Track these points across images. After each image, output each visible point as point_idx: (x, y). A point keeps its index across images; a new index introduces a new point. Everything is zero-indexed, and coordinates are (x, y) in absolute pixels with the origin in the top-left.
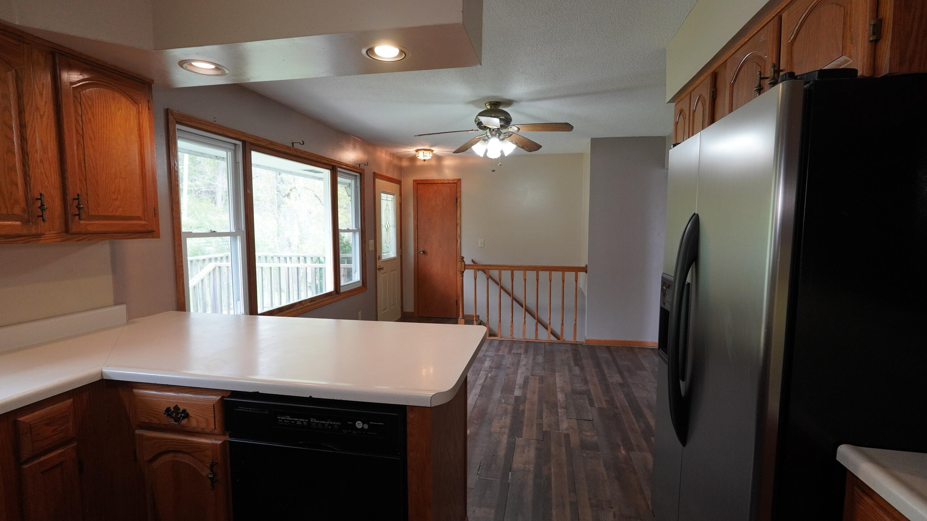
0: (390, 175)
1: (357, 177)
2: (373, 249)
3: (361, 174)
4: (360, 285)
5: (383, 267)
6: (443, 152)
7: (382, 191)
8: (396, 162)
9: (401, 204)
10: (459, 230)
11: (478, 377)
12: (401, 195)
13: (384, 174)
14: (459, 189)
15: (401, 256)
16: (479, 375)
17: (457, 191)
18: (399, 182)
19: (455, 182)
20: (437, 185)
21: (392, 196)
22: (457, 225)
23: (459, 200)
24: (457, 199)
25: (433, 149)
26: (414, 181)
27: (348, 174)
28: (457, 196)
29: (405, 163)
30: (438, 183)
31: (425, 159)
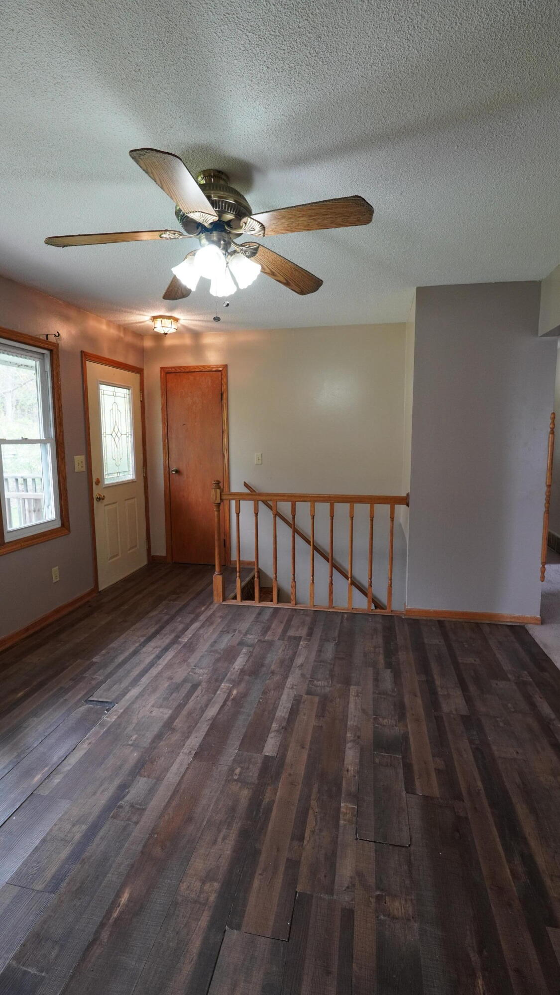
0: (120, 359)
1: (45, 355)
2: (84, 469)
3: (51, 351)
4: (58, 525)
5: (104, 496)
6: (197, 323)
7: (100, 381)
8: (129, 339)
9: (142, 402)
10: (225, 440)
11: (213, 698)
12: (142, 389)
13: (106, 354)
14: (225, 380)
15: (145, 478)
16: (215, 694)
17: (223, 382)
18: (139, 371)
19: (220, 369)
20: (194, 374)
21: (126, 391)
22: (223, 432)
23: (225, 396)
24: (222, 394)
25: (175, 314)
26: (162, 368)
27: (23, 350)
28: (223, 391)
29: (148, 343)
30: (195, 372)
31: (166, 332)
